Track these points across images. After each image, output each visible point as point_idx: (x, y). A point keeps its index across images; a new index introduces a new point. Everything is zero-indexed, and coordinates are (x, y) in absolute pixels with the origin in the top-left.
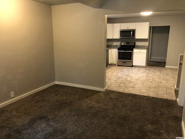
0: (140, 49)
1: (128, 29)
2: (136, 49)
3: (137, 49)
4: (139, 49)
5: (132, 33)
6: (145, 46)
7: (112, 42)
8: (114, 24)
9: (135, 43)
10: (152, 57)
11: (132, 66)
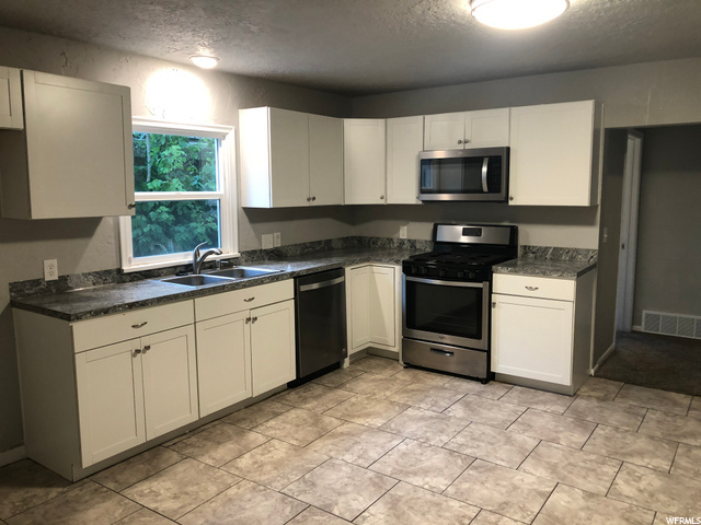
0: (533, 274)
1: (468, 146)
2: (511, 272)
3: (516, 272)
4: (526, 273)
5: (485, 169)
6: (577, 251)
7: (389, 224)
8: (389, 120)
9: (514, 232)
10: (644, 312)
11: (490, 377)
